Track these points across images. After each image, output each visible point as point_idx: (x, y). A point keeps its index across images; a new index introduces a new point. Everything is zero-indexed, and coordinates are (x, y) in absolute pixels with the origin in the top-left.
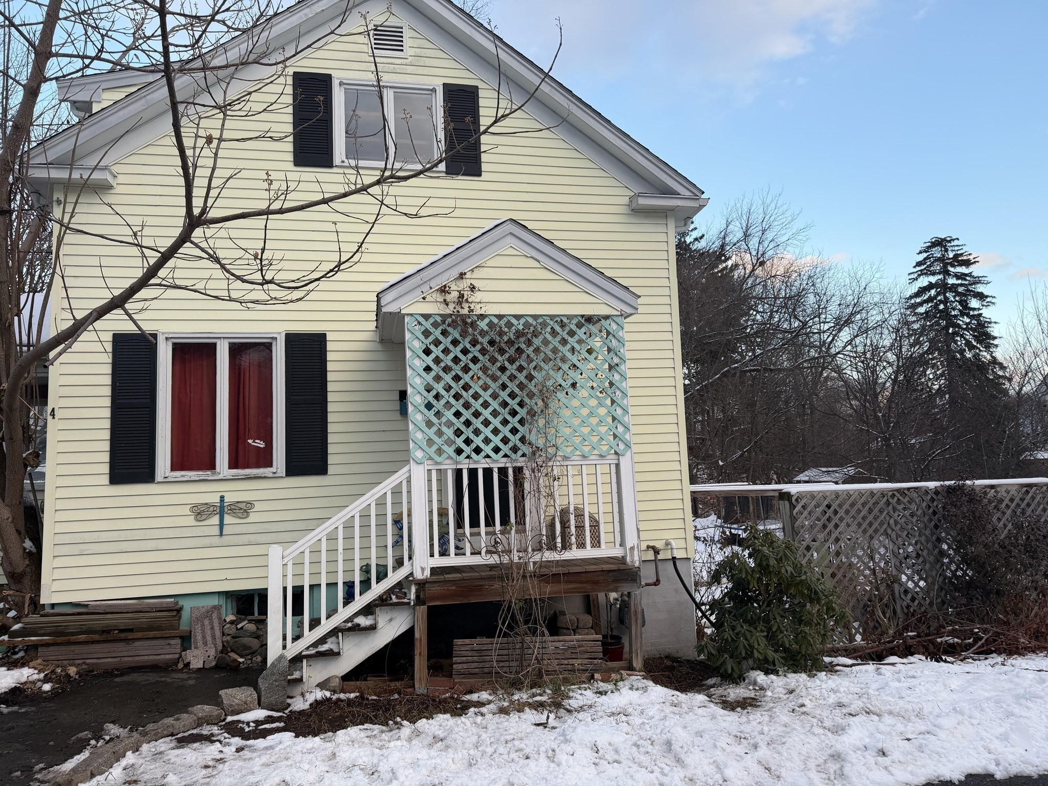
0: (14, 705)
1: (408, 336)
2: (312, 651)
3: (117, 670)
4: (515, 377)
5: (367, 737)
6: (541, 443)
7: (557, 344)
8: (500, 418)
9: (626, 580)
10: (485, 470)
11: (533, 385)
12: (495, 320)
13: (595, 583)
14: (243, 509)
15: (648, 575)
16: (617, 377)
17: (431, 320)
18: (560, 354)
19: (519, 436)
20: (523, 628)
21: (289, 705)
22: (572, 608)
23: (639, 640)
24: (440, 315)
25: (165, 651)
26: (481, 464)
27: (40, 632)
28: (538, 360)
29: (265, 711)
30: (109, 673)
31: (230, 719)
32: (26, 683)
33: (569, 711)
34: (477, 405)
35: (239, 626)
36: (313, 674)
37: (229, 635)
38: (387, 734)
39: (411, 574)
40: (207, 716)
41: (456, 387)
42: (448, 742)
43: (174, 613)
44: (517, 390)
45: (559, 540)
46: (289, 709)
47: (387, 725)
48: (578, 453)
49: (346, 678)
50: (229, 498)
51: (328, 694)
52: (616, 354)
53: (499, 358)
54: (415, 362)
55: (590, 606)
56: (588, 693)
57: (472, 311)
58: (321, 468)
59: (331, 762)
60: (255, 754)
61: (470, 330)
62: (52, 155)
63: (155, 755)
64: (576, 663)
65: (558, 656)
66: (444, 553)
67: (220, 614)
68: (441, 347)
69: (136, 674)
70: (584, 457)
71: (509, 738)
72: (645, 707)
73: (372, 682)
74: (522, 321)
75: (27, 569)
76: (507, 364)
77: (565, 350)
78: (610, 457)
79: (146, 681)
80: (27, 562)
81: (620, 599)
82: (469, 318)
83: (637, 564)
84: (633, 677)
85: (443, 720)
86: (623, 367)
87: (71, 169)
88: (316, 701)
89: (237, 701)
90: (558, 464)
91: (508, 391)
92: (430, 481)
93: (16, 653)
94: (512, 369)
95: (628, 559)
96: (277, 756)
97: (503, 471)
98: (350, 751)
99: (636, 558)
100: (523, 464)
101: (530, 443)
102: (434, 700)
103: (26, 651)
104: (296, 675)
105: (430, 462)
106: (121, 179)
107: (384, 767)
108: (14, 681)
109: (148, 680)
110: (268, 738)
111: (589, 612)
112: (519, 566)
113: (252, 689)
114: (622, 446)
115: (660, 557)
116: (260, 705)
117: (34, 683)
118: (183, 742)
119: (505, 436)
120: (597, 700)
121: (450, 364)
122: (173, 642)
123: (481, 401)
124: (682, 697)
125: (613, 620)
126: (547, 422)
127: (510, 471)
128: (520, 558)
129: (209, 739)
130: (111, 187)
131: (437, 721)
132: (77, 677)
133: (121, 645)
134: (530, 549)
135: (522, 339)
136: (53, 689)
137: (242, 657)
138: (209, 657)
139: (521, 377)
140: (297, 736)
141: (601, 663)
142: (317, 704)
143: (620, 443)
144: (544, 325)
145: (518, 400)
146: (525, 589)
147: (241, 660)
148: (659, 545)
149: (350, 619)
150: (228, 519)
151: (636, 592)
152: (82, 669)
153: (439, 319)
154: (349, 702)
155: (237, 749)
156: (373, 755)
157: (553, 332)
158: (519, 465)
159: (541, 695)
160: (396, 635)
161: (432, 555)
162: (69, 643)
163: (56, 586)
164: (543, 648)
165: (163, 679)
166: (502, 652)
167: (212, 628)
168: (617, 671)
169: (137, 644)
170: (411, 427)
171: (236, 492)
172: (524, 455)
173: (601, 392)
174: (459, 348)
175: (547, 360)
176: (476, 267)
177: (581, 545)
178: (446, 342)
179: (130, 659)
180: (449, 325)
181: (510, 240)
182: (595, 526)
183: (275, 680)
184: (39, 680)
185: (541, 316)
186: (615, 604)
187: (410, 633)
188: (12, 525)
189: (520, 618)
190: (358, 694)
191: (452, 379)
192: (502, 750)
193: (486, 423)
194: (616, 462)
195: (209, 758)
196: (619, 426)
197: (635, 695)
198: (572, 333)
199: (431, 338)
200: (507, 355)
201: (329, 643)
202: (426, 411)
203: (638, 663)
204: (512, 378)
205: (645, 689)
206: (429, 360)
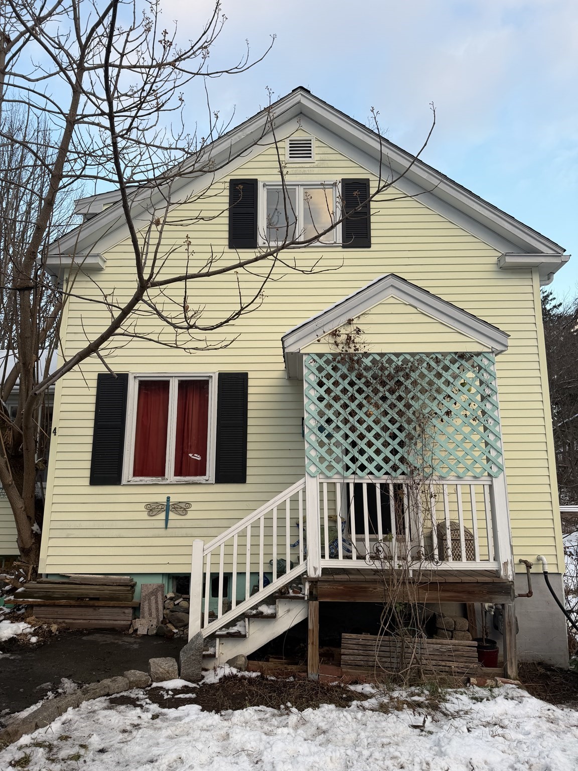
0: (8, 652)
1: (305, 371)
2: (224, 632)
3: (86, 629)
4: (395, 406)
5: (260, 720)
6: (418, 463)
7: (432, 378)
8: (381, 440)
9: (499, 593)
10: (368, 484)
11: (411, 412)
12: (378, 358)
13: (469, 593)
14: (183, 508)
15: (520, 587)
16: (489, 406)
17: (324, 359)
18: (435, 385)
19: (398, 456)
20: (403, 629)
21: (203, 677)
22: (450, 612)
23: (514, 649)
24: (331, 354)
25: (120, 618)
26: (365, 480)
27: (35, 595)
28: (416, 391)
29: (183, 681)
30: (80, 632)
31: (155, 685)
32: (21, 634)
33: (445, 715)
34: (362, 429)
35: (176, 602)
36: (225, 651)
37: (168, 609)
38: (277, 718)
39: (306, 572)
40: (137, 681)
41: (345, 414)
42: (330, 735)
43: (129, 588)
44: (396, 417)
45: (436, 552)
46: (203, 681)
47: (279, 709)
48: (453, 473)
49: (251, 657)
50: (173, 499)
51: (234, 671)
52: (488, 386)
53: (381, 389)
54: (311, 392)
55: (466, 611)
56: (464, 698)
57: (357, 350)
58: (240, 478)
59: (224, 742)
60: (166, 724)
61: (356, 365)
62: (63, 248)
63: (90, 713)
64: (453, 665)
65: (435, 658)
66: (334, 555)
67: (163, 592)
68: (332, 380)
69: (99, 635)
70: (459, 477)
71: (385, 741)
72: (520, 720)
73: (273, 663)
74: (401, 358)
75: (33, 546)
76: (387, 394)
77: (440, 383)
78: (483, 478)
79: (104, 641)
80: (33, 541)
81: (494, 607)
82: (356, 356)
83: (511, 578)
84: (508, 685)
85: (328, 709)
86: (494, 398)
87: (74, 257)
88: (225, 676)
89: (161, 670)
90: (434, 482)
91: (389, 417)
92: (321, 492)
93: (19, 610)
94: (392, 398)
95: (502, 573)
96: (181, 729)
97: (384, 487)
98: (242, 734)
99: (510, 573)
100: (402, 481)
101: (407, 463)
102: (322, 688)
103: (26, 609)
104: (211, 651)
105: (321, 476)
106: (109, 263)
107: (267, 757)
108: (13, 633)
109: (106, 641)
110: (180, 708)
111: (465, 615)
112: (399, 573)
113: (175, 660)
114: (495, 469)
115: (532, 571)
116: (180, 675)
117: (26, 635)
118: (115, 702)
119: (386, 456)
120: (473, 707)
121: (339, 393)
122: (126, 611)
123: (365, 425)
124: (557, 712)
125: (488, 625)
126: (424, 445)
127: (391, 488)
128: (400, 566)
129: (133, 703)
130: (101, 269)
131: (322, 712)
132: (57, 633)
133: (91, 610)
134: (409, 559)
135: (401, 374)
136: (38, 642)
137: (176, 628)
138: (152, 625)
139: (400, 405)
140: (202, 710)
141: (477, 668)
142: (225, 679)
143: (493, 466)
144: (421, 361)
145: (397, 425)
146: (404, 594)
147: (175, 631)
148: (531, 560)
149: (255, 607)
150: (172, 515)
151: (510, 604)
152: (62, 627)
153: (330, 357)
154: (250, 680)
155: (153, 716)
156: (261, 740)
157: (429, 368)
158: (399, 482)
159: (419, 695)
160: (293, 625)
161: (323, 557)
162: (55, 606)
163: (50, 560)
164: (421, 648)
165: (116, 641)
166: (383, 648)
167: (157, 602)
168: (492, 677)
169: (101, 610)
170: (307, 446)
171: (179, 494)
172: (403, 473)
173: (474, 420)
174: (347, 381)
175: (423, 391)
176: (362, 314)
177: (457, 557)
178: (336, 376)
179: (96, 622)
180: (339, 362)
181: (392, 291)
182: (470, 540)
183: (193, 655)
184: (30, 633)
185: (418, 353)
186: (490, 611)
187: (304, 624)
188: (24, 513)
189: (400, 620)
190: (259, 674)
191: (341, 406)
192: (377, 755)
193: (370, 445)
194: (489, 483)
195: (128, 722)
196: (492, 450)
197: (510, 704)
198: (446, 368)
199: (324, 373)
200: (388, 387)
201: (238, 626)
202: (318, 433)
203: (512, 671)
204: (392, 406)
205: (520, 700)
206: (322, 391)
